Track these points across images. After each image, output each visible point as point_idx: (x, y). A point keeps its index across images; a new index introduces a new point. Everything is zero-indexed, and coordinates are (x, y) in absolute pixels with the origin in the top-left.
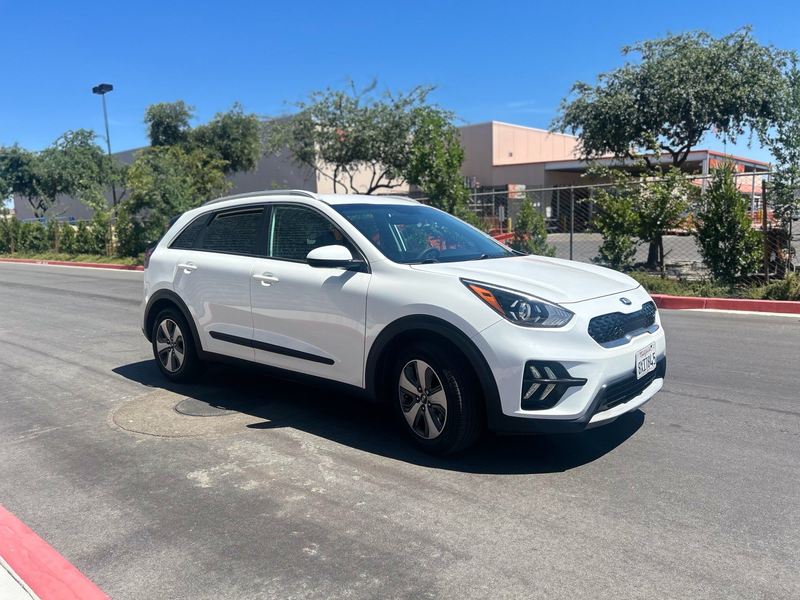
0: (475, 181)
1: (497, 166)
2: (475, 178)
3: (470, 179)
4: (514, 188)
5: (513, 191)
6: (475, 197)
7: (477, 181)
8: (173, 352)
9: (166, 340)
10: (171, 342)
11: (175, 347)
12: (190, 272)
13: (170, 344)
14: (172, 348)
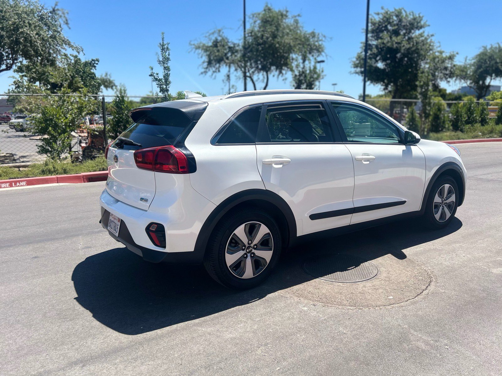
8: (252, 255)
9: (239, 247)
10: (248, 247)
11: (255, 249)
12: (281, 166)
13: (247, 249)
14: (249, 252)
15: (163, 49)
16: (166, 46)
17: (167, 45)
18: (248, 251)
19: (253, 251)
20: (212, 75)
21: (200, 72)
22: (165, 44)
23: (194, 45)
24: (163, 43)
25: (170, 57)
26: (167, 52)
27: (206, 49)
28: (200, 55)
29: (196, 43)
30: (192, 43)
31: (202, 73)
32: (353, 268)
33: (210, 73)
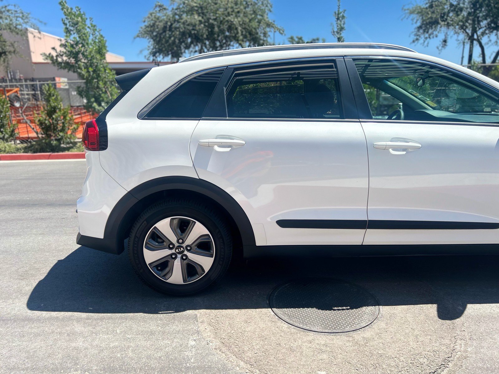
0: (18, 74)
1: (35, 63)
2: (18, 71)
3: (13, 72)
4: (59, 80)
5: (59, 82)
6: (29, 86)
7: (20, 74)
8: (184, 258)
9: (164, 245)
10: (178, 246)
11: (188, 251)
12: (228, 149)
13: (176, 249)
14: (179, 253)
15: (338, 19)
16: (341, 15)
17: (342, 13)
18: (177, 251)
19: (186, 252)
20: (424, 42)
21: (412, 40)
22: (341, 12)
23: (408, 9)
24: (338, 11)
25: (345, 26)
26: (343, 21)
27: (421, 12)
28: (415, 21)
29: (411, 7)
30: (406, 8)
31: (414, 41)
32: (347, 309)
33: (421, 41)
